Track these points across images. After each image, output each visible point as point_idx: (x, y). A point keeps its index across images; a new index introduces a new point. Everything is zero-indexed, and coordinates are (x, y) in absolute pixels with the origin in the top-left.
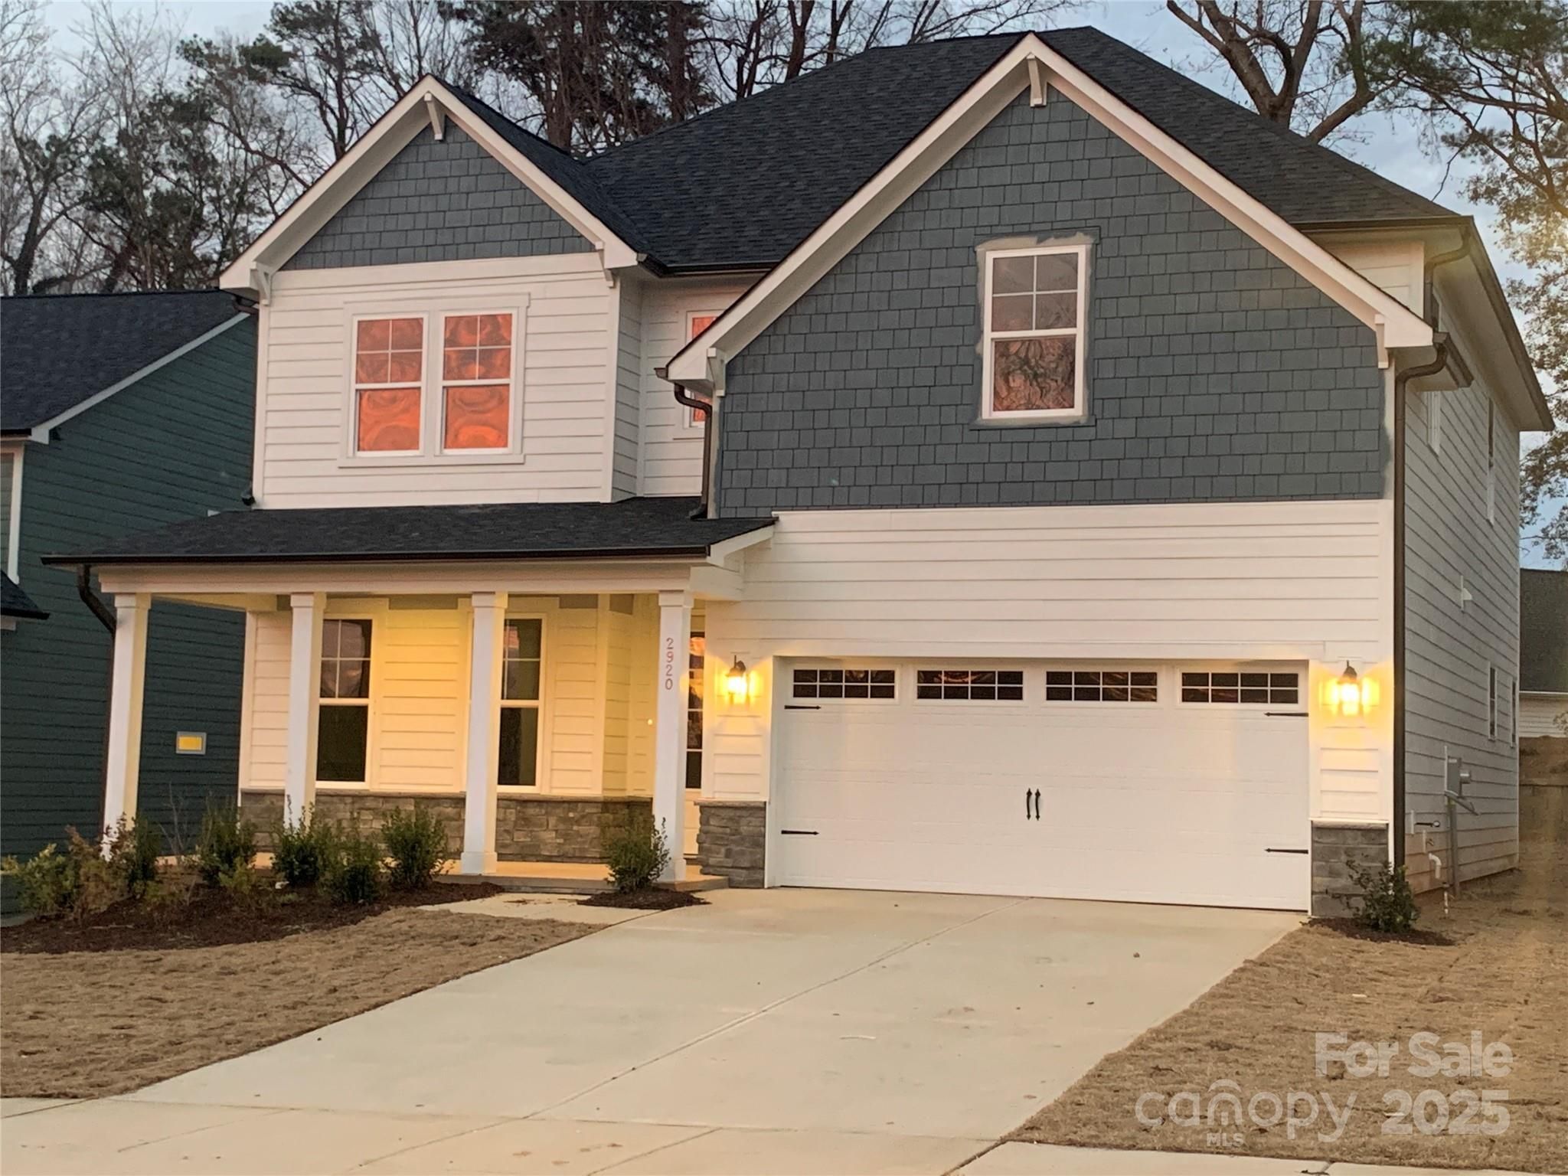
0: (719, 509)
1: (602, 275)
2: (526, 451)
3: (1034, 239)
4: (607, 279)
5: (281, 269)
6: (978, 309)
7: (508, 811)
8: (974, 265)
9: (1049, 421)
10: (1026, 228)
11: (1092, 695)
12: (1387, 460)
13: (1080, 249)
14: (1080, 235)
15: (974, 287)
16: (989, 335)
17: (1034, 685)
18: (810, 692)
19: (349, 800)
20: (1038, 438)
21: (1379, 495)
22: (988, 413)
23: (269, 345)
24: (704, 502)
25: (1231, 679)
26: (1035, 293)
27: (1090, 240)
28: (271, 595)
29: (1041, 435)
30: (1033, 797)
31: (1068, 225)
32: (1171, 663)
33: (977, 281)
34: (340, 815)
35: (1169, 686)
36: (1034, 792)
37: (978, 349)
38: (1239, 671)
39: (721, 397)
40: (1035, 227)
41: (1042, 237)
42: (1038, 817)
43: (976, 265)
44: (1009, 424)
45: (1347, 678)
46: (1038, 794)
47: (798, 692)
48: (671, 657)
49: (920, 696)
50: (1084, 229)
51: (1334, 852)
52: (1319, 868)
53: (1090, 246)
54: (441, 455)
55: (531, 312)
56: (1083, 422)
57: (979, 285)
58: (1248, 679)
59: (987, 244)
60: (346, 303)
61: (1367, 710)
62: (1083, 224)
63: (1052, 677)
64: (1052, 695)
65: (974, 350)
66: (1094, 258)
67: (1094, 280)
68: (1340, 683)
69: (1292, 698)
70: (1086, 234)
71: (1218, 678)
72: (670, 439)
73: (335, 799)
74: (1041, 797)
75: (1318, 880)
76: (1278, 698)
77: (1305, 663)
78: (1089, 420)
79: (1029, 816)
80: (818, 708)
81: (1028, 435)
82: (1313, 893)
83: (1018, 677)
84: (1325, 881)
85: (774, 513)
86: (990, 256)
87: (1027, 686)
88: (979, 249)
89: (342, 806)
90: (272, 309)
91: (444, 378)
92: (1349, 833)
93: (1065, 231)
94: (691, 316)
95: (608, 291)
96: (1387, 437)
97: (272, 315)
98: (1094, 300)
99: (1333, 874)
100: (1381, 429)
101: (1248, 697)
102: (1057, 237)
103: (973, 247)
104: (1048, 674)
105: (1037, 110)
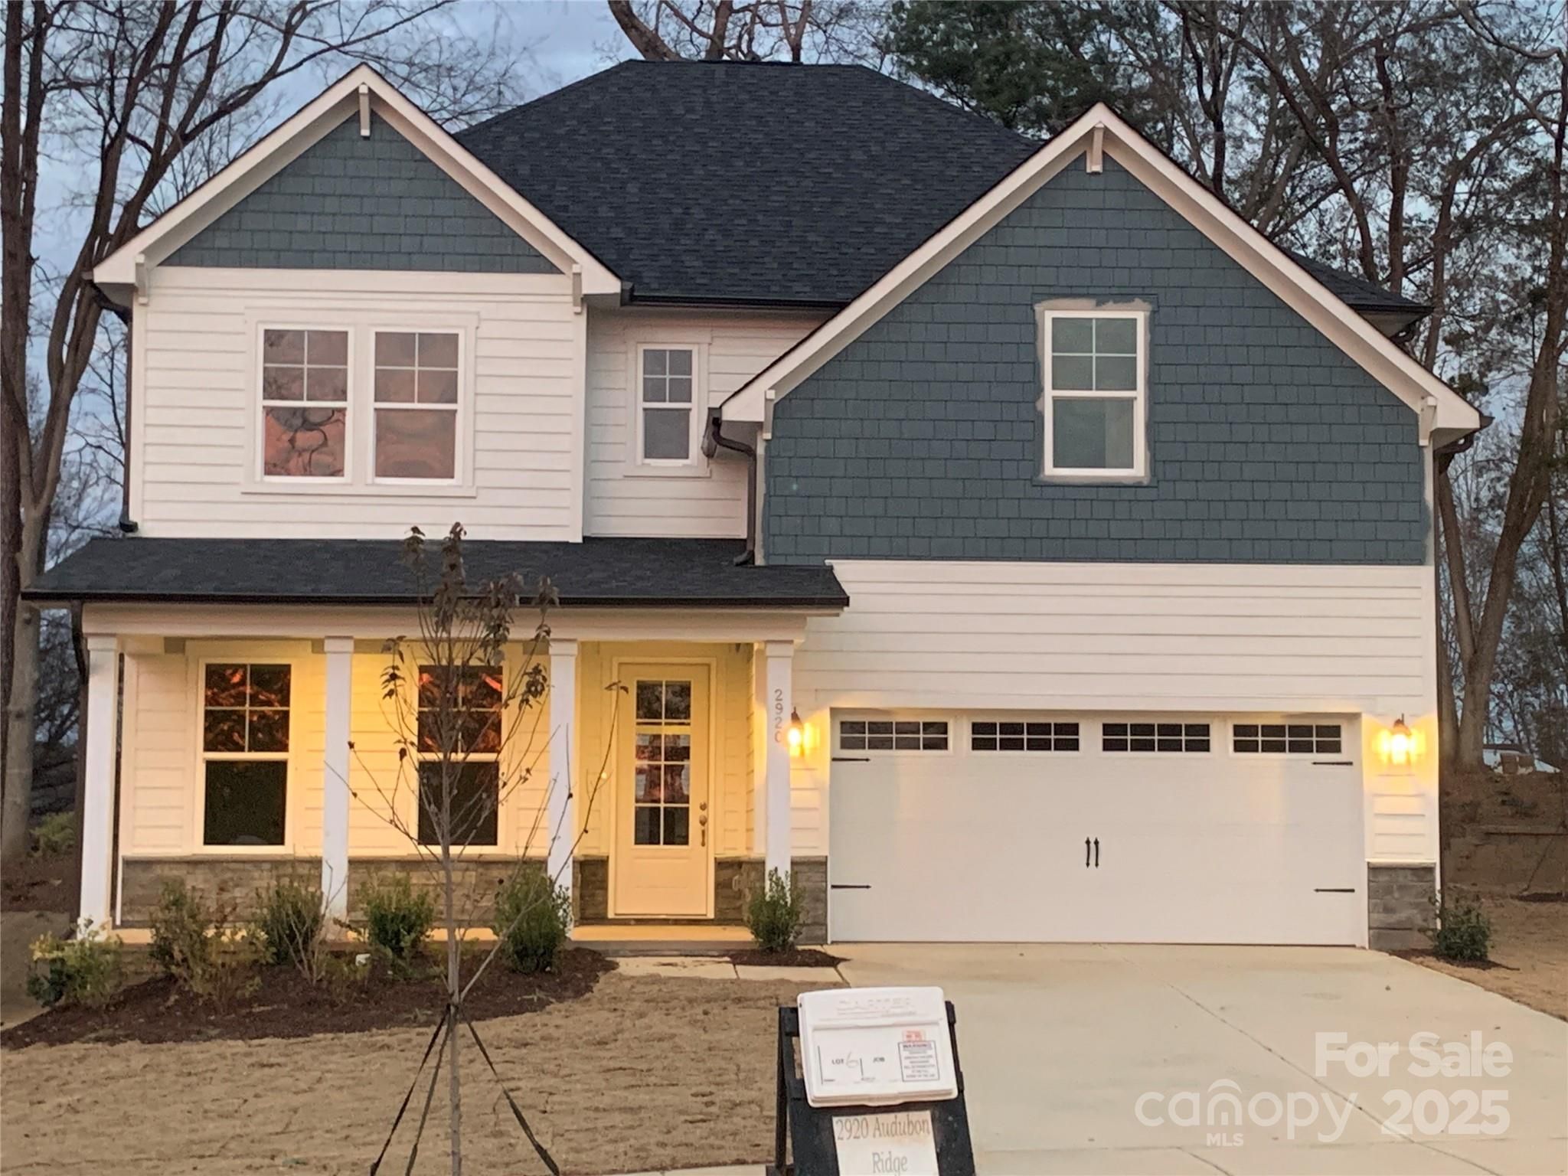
0: (767, 556)
1: (570, 299)
2: (478, 483)
3: (1093, 302)
4: (575, 304)
5: (161, 264)
6: (1036, 367)
7: (468, 873)
8: (1033, 325)
9: (1104, 481)
10: (1084, 291)
11: (1147, 746)
12: (1427, 531)
13: (1139, 315)
14: (1138, 301)
15: (1032, 343)
16: (1049, 393)
17: (1091, 736)
18: (859, 744)
19: (267, 866)
20: (1101, 496)
21: (1421, 562)
22: (1050, 470)
23: (147, 350)
24: (749, 547)
25: (1278, 730)
26: (1094, 355)
27: (1148, 307)
28: (156, 637)
29: (1103, 493)
30: (1092, 845)
31: (1123, 291)
32: (1223, 715)
33: (1035, 339)
34: (257, 884)
35: (1222, 738)
36: (1092, 841)
37: (1038, 405)
38: (1287, 722)
39: (767, 441)
40: (1092, 291)
41: (1101, 301)
42: (1097, 865)
43: (1035, 324)
44: (1071, 482)
45: (1397, 729)
46: (1096, 843)
47: (845, 744)
48: (781, 709)
49: (975, 747)
50: (1144, 296)
51: (1388, 891)
52: (1376, 905)
53: (1148, 314)
54: (373, 484)
55: (482, 333)
56: (1145, 482)
57: (1039, 344)
58: (1295, 730)
59: (1045, 304)
60: (246, 308)
61: (1414, 759)
62: (1140, 291)
63: (1108, 729)
64: (1108, 746)
65: (1035, 408)
66: (1153, 324)
67: (1153, 346)
68: (1393, 733)
69: (1336, 748)
70: (1145, 301)
71: (1268, 730)
72: (621, 477)
73: (248, 866)
74: (1100, 845)
75: (1375, 916)
76: (1322, 748)
77: (1354, 717)
78: (1151, 481)
79: (1088, 864)
80: (867, 760)
81: (1092, 494)
82: (1370, 928)
83: (1074, 729)
84: (1382, 918)
85: (827, 562)
86: (1048, 315)
87: (1083, 736)
88: (1037, 308)
89: (256, 874)
90: (149, 308)
91: (376, 400)
92: (1401, 873)
93: (1124, 297)
94: (641, 348)
95: (571, 317)
96: (1426, 508)
97: (149, 315)
98: (1153, 364)
99: (1388, 910)
100: (1421, 501)
101: (1295, 748)
102: (1115, 302)
103: (1031, 305)
104: (1105, 726)
105: (1093, 177)
